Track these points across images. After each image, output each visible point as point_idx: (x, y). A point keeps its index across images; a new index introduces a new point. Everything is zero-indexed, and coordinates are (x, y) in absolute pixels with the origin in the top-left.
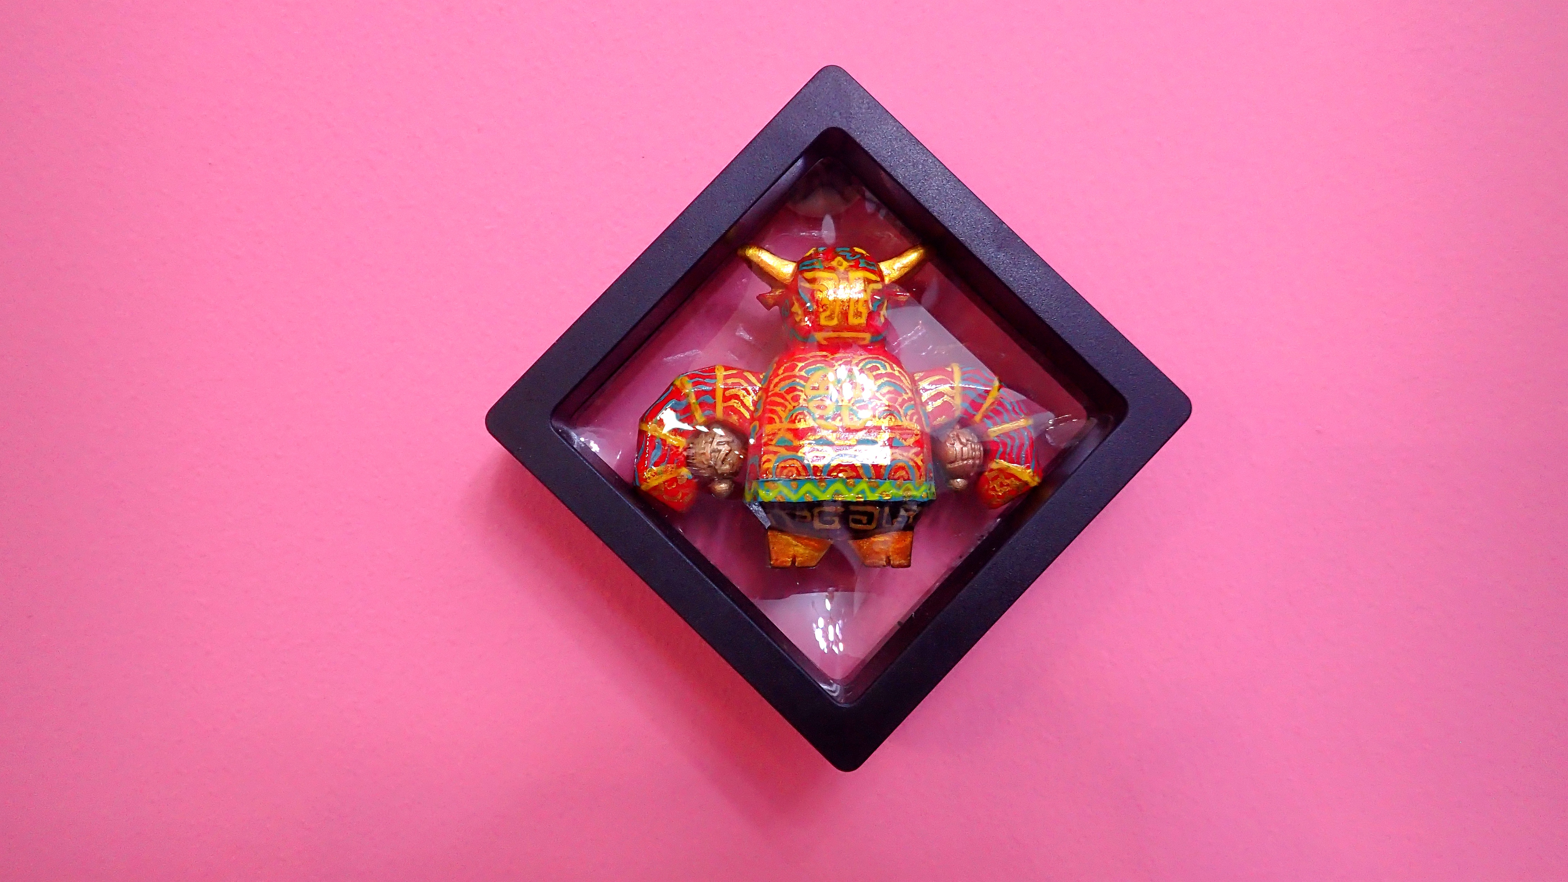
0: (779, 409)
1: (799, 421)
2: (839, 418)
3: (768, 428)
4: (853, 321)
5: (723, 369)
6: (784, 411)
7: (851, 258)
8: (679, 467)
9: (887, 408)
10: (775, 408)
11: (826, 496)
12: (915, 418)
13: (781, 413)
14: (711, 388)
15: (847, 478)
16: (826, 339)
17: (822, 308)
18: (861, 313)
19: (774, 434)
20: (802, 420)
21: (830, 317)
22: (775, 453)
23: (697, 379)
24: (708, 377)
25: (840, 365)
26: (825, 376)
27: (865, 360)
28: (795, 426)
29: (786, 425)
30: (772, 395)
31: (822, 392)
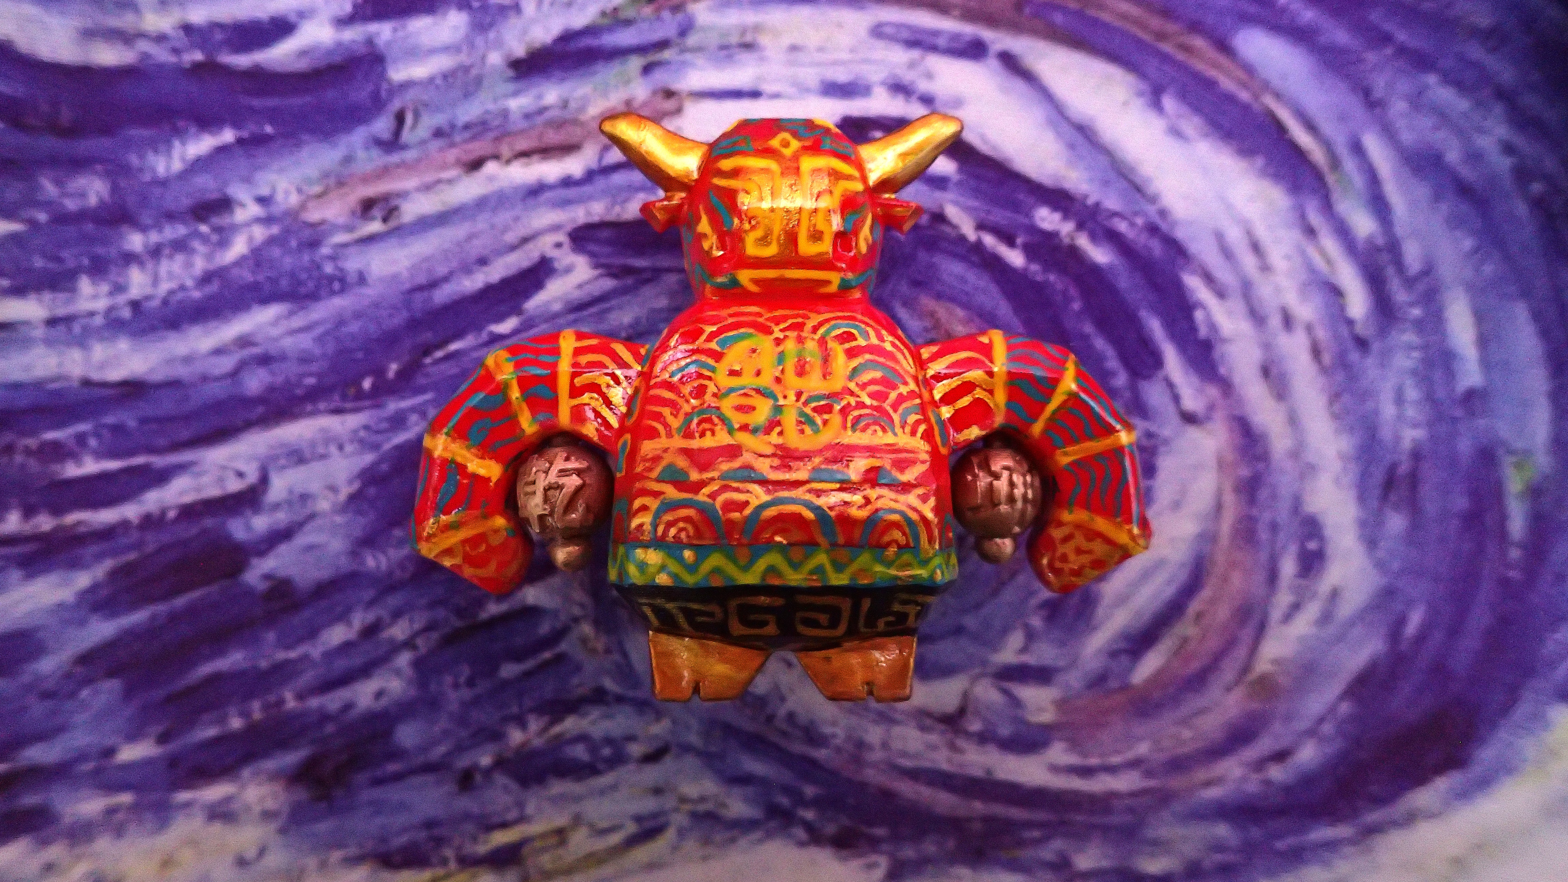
0: (666, 411)
1: (703, 435)
2: (777, 429)
3: (648, 447)
4: (807, 248)
5: (574, 337)
6: (676, 416)
7: (807, 135)
8: (491, 515)
9: (867, 411)
10: (660, 409)
11: (750, 578)
12: (922, 428)
13: (670, 419)
14: (549, 371)
15: (790, 544)
16: (756, 282)
17: (750, 222)
18: (822, 233)
19: (656, 459)
20: (708, 433)
21: (764, 240)
22: (656, 494)
23: (523, 355)
24: (547, 351)
25: (781, 330)
26: (754, 351)
27: (827, 321)
28: (696, 444)
29: (679, 442)
30: (656, 386)
31: (747, 380)
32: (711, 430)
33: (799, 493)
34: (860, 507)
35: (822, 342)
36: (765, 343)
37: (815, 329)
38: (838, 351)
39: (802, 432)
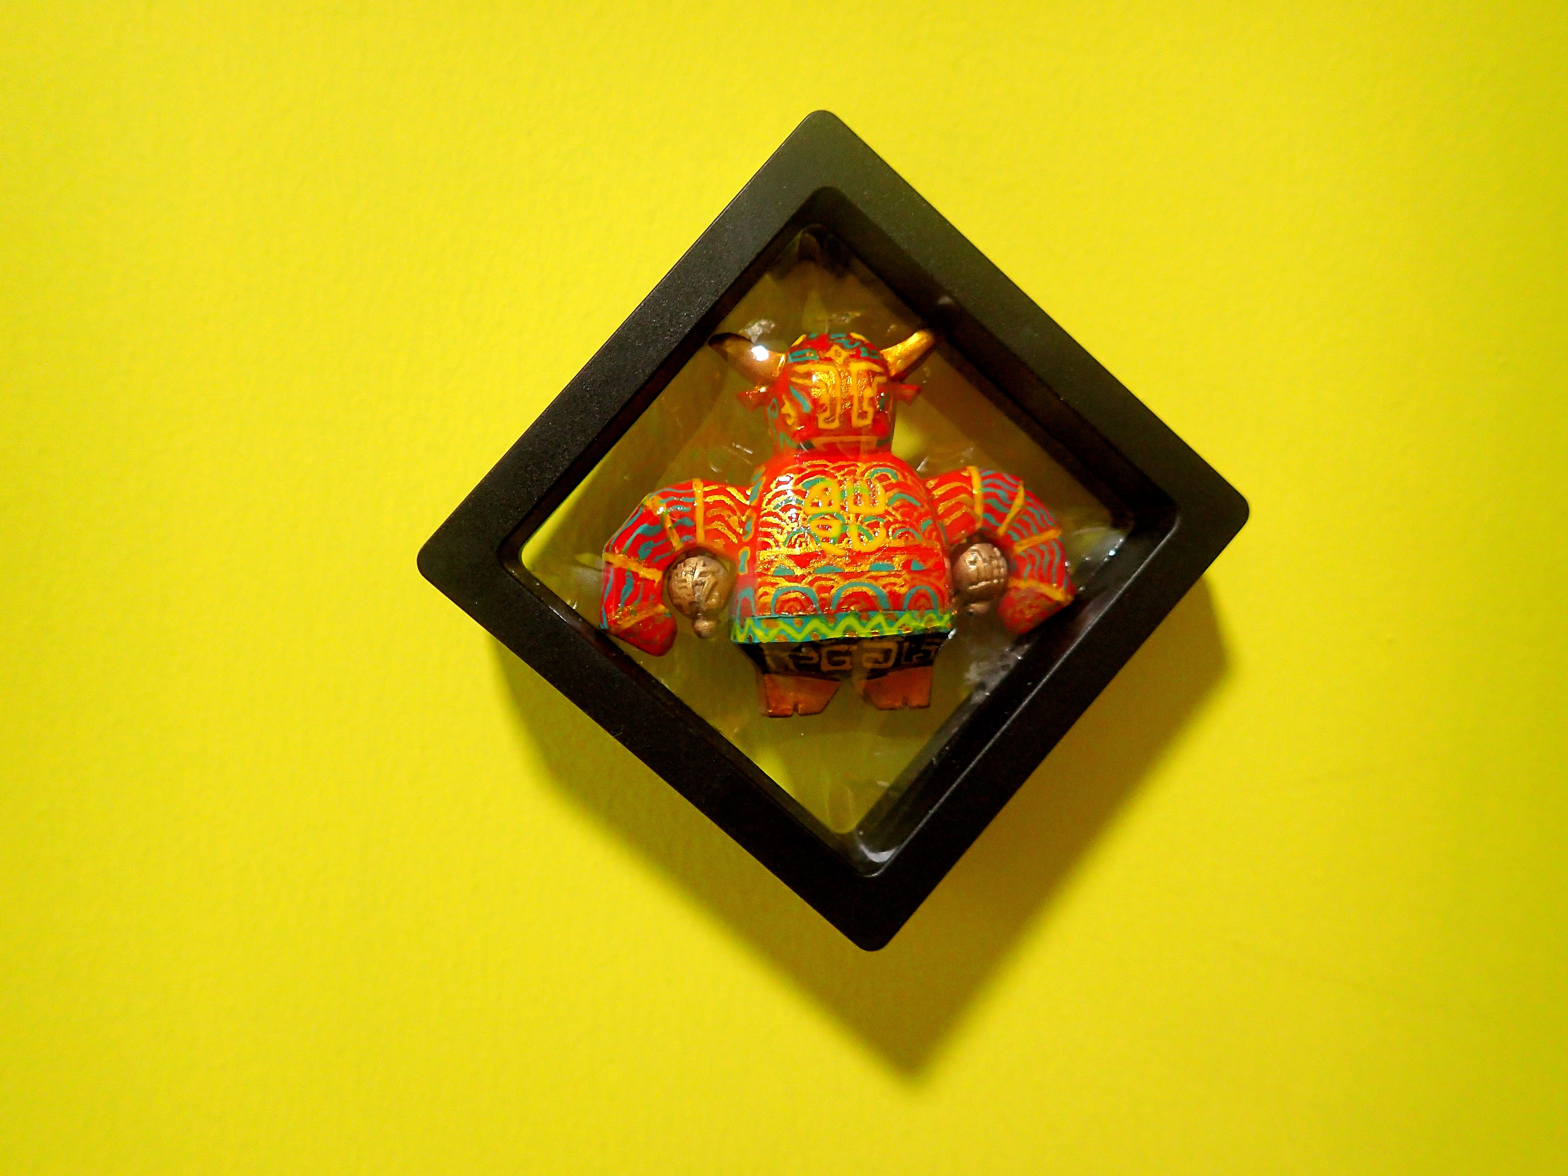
0: (774, 531)
1: (800, 545)
2: (846, 540)
3: (764, 555)
4: (856, 422)
5: (701, 485)
6: (781, 534)
7: (850, 347)
8: (655, 604)
9: (900, 525)
10: (769, 530)
11: (837, 634)
12: (934, 534)
13: (777, 536)
15: (861, 611)
17: (820, 408)
18: (866, 413)
19: (771, 562)
20: (804, 544)
22: (773, 585)
23: (671, 498)
24: (686, 495)
25: (842, 475)
26: (826, 490)
27: (871, 467)
28: (797, 551)
29: (785, 550)
30: (764, 515)
31: (823, 508)
32: (805, 541)
33: (863, 579)
35: (868, 482)
36: (832, 484)
37: (863, 474)
38: (879, 487)
39: (862, 540)
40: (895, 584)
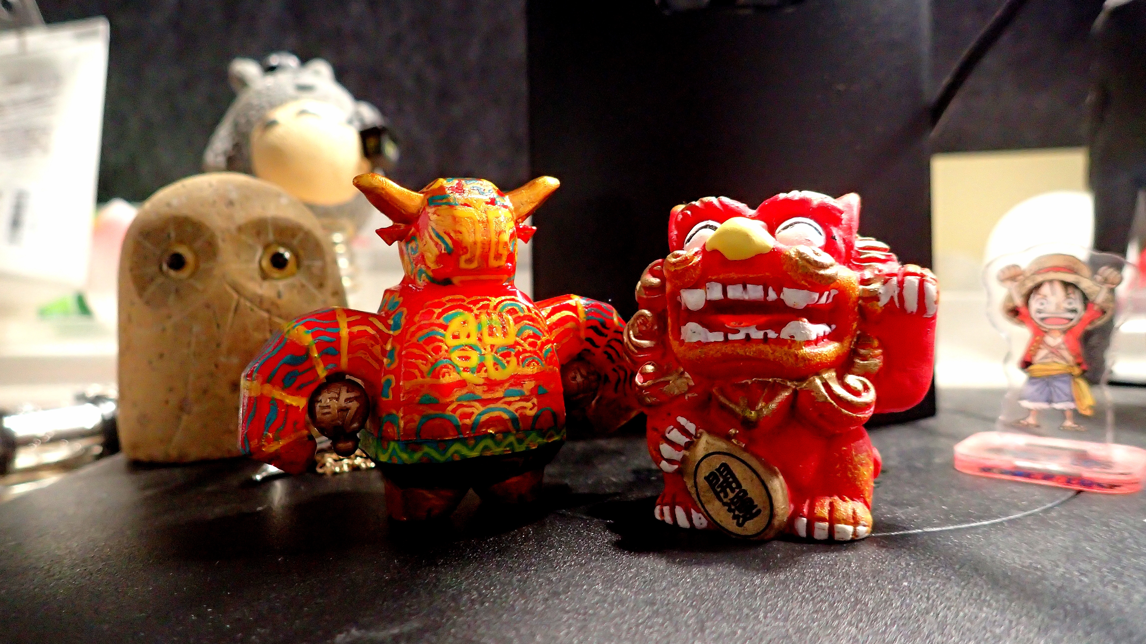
0: (418, 362)
1: (442, 375)
2: (484, 369)
4: (492, 263)
5: (345, 315)
6: (425, 365)
9: (528, 354)
10: (414, 361)
11: (475, 454)
12: (554, 360)
13: (422, 367)
15: (496, 433)
17: (463, 250)
18: (501, 255)
19: (417, 392)
20: (447, 375)
21: (470, 260)
22: (419, 413)
24: (330, 325)
25: (478, 309)
26: (464, 323)
27: (501, 302)
28: (440, 381)
29: (429, 381)
30: (409, 346)
31: (463, 340)
32: (448, 372)
33: (499, 405)
34: (531, 409)
35: (500, 315)
36: (469, 317)
37: (495, 308)
38: (509, 320)
39: (497, 369)
40: (524, 408)
